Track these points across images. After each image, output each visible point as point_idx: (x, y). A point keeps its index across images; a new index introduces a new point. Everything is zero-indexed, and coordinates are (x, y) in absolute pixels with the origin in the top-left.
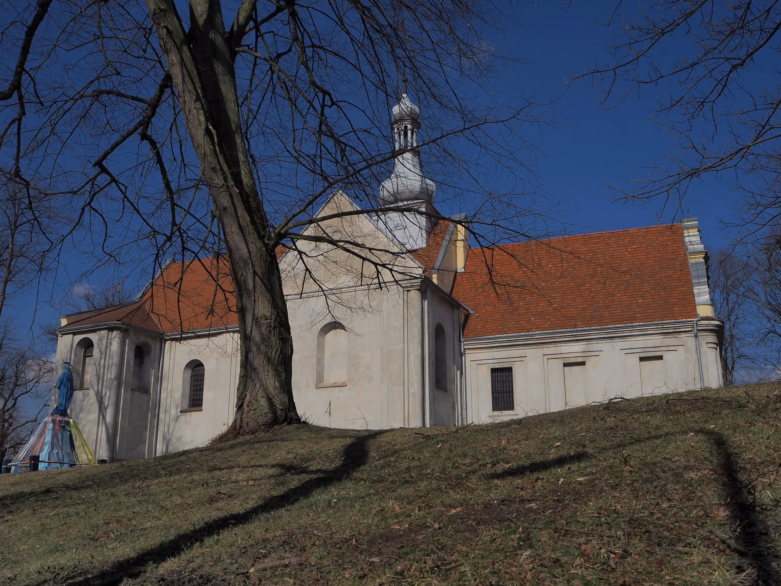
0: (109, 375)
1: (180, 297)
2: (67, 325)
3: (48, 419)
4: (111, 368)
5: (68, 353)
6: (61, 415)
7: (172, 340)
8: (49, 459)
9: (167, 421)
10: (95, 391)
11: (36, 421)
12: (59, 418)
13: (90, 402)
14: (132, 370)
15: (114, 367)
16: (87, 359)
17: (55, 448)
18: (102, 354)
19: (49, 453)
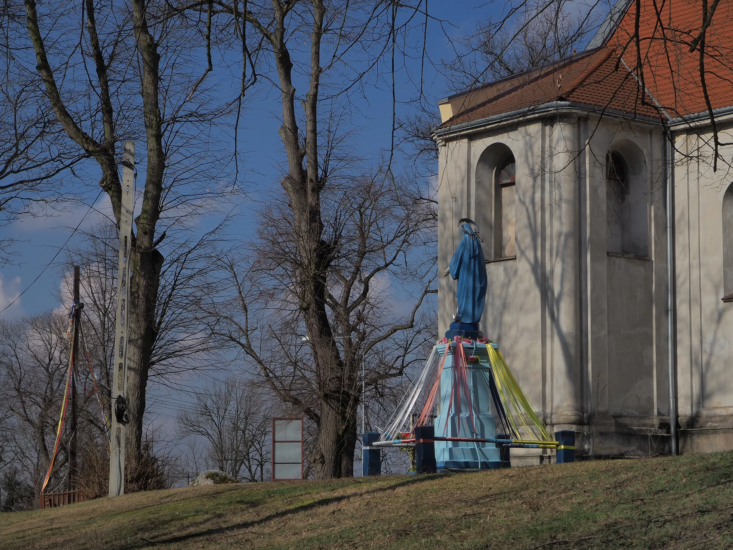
0: (556, 225)
1: (705, 60)
2: (453, 117)
3: (442, 346)
4: (560, 206)
5: (463, 181)
6: (466, 336)
7: (689, 131)
8: (454, 432)
9: (696, 321)
10: (529, 262)
11: (412, 326)
12: (464, 343)
13: (522, 287)
14: (604, 207)
15: (564, 206)
16: (505, 191)
17: (463, 408)
18: (535, 179)
19: (453, 419)
